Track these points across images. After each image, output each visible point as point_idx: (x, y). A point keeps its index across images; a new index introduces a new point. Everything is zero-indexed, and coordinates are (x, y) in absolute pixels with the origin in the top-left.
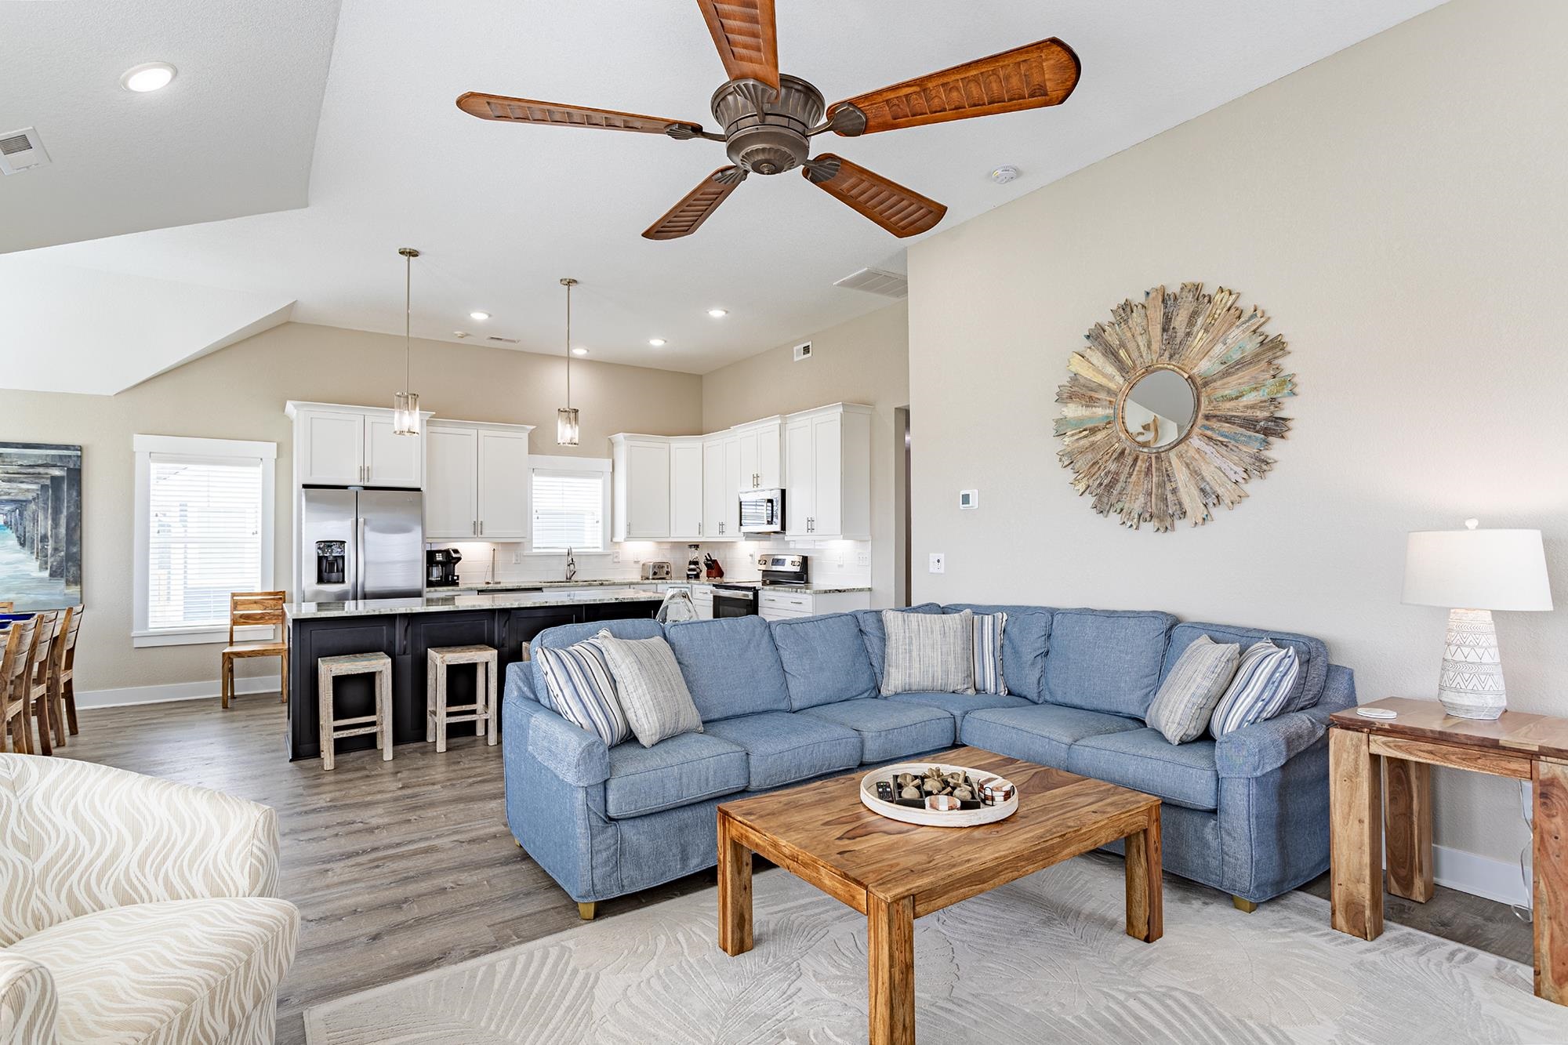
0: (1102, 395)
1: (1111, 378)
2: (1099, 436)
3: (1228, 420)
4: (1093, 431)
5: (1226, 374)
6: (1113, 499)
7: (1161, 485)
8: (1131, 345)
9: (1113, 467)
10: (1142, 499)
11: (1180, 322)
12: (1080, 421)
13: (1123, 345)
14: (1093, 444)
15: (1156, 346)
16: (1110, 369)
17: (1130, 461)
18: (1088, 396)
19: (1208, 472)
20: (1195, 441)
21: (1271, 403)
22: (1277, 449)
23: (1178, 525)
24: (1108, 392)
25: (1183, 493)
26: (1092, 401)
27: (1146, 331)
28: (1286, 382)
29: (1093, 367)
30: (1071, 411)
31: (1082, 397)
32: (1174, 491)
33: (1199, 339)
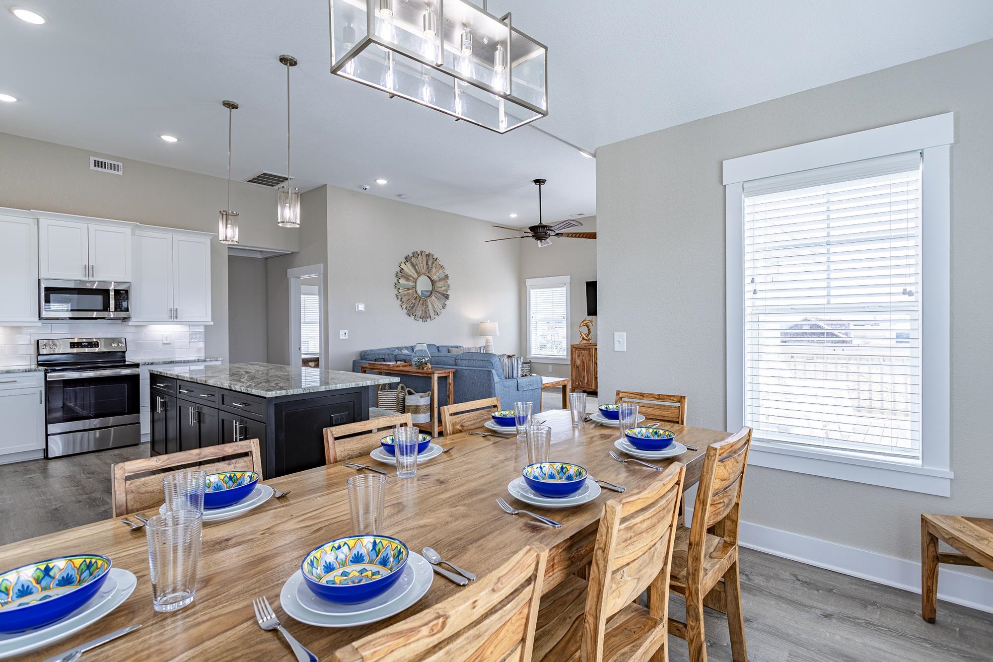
0: (411, 279)
1: (414, 274)
2: (410, 291)
3: (439, 293)
4: (408, 289)
5: (439, 281)
6: (413, 312)
7: (425, 308)
8: (419, 266)
9: (414, 301)
10: (421, 312)
11: (430, 263)
12: (405, 285)
13: (416, 265)
14: (408, 293)
15: (425, 268)
16: (414, 271)
17: (418, 300)
18: (407, 277)
19: (435, 306)
20: (433, 297)
21: (446, 291)
22: (447, 302)
23: (429, 320)
24: (413, 278)
25: (430, 311)
26: (408, 280)
27: (422, 263)
28: (449, 286)
29: (408, 269)
30: (402, 281)
31: (405, 277)
32: (428, 310)
33: (434, 270)
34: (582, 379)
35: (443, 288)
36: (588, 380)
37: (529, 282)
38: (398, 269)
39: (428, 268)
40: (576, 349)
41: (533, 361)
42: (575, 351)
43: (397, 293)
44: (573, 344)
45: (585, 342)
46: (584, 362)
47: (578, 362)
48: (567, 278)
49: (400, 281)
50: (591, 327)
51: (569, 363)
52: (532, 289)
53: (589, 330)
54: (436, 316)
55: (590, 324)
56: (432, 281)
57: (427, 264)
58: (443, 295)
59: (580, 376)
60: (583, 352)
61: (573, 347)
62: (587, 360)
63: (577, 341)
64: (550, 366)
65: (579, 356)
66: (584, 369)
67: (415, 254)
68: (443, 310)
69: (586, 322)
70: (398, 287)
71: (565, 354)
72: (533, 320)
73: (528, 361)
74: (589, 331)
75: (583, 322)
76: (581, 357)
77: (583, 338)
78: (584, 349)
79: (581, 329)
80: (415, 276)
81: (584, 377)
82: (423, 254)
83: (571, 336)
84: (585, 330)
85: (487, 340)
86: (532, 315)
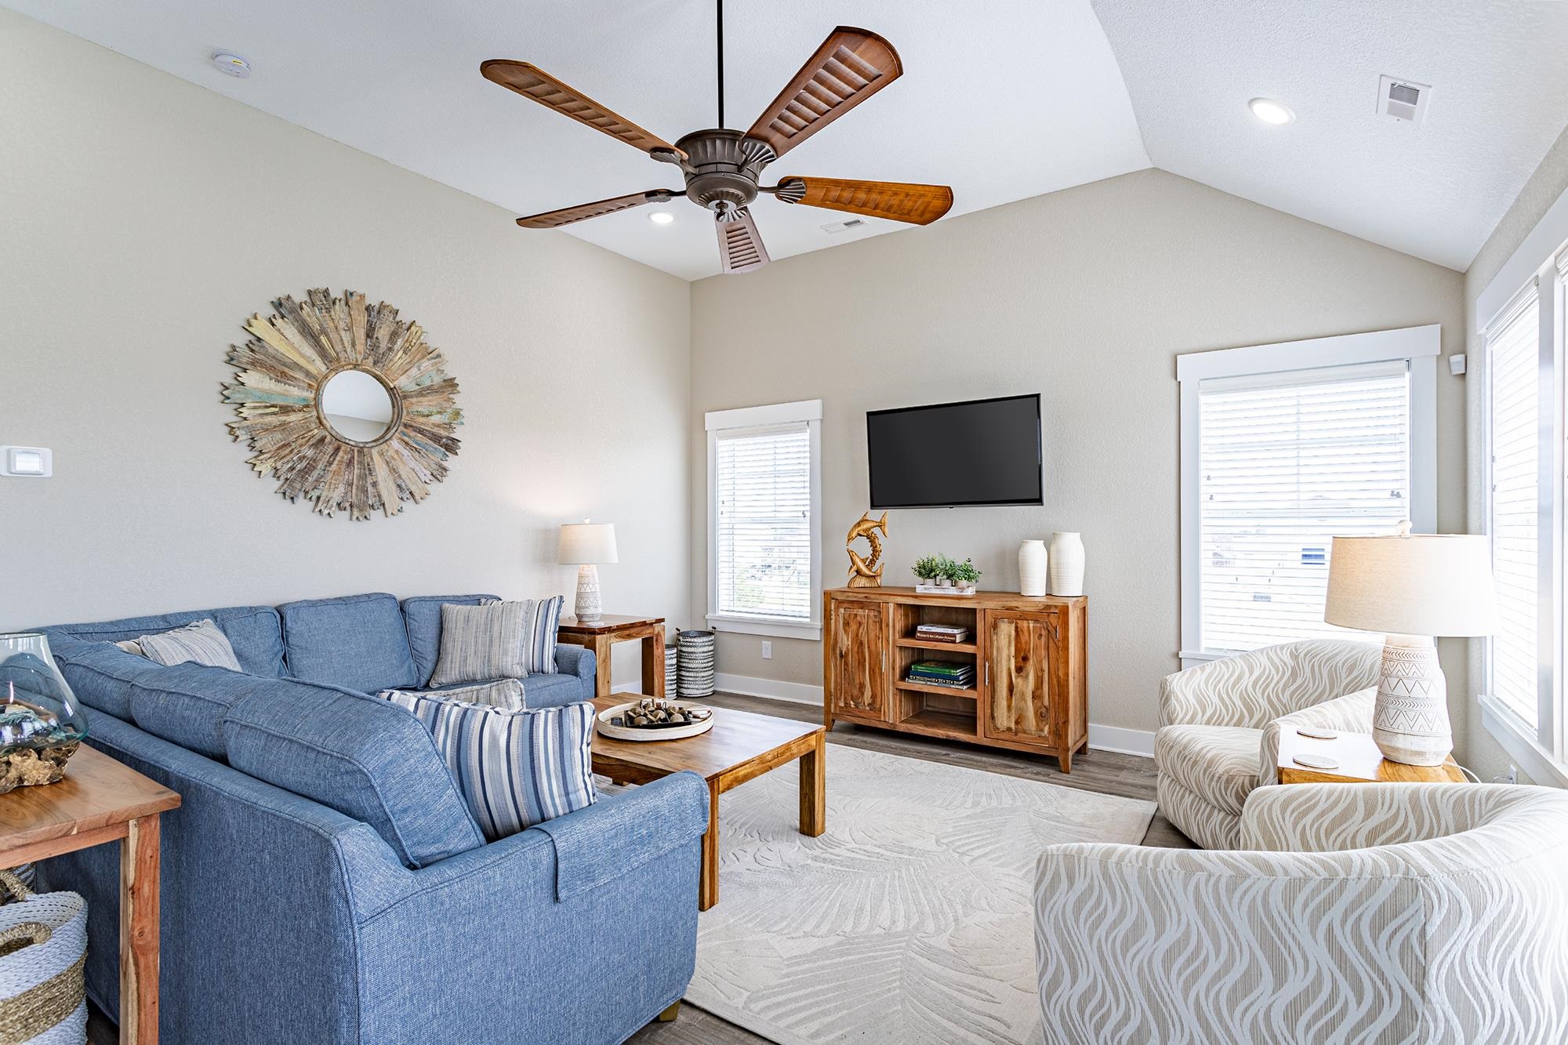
1: (312, 361)
2: (293, 418)
3: (421, 431)
4: (285, 410)
5: (420, 394)
6: (308, 486)
7: (362, 477)
8: (333, 336)
10: (342, 489)
11: (382, 335)
12: (267, 394)
13: (323, 331)
14: (283, 424)
15: (360, 347)
16: (311, 352)
17: (330, 450)
18: (280, 370)
19: (404, 471)
20: (395, 444)
21: (449, 426)
22: (451, 462)
23: (376, 515)
24: (308, 374)
25: (382, 487)
26: (283, 377)
27: (349, 329)
28: (457, 413)
29: (286, 341)
30: (254, 379)
31: (270, 369)
32: (374, 484)
33: (398, 358)
34: (856, 692)
35: (436, 419)
36: (874, 697)
37: (712, 420)
38: (241, 340)
39: (374, 347)
40: (840, 603)
41: (720, 627)
42: (837, 608)
43: (231, 418)
44: (829, 587)
45: (862, 582)
46: (861, 644)
47: (845, 642)
48: (813, 408)
49: (244, 377)
50: (881, 541)
51: (817, 635)
52: (721, 438)
53: (875, 550)
54: (409, 505)
55: (877, 531)
56: (391, 391)
57: (369, 336)
58: (436, 438)
59: (851, 682)
60: (860, 612)
61: (828, 596)
62: (872, 636)
63: (841, 580)
64: (767, 643)
65: (847, 624)
66: (861, 663)
67: (321, 298)
68: (434, 487)
69: (865, 526)
70: (238, 397)
71: (806, 610)
72: (723, 521)
73: (710, 629)
74: (875, 552)
75: (859, 524)
76: (854, 627)
77: (858, 572)
78: (861, 605)
79: (852, 546)
80: (318, 366)
81: (862, 686)
82: (352, 301)
83: (823, 564)
84: (863, 548)
85: (581, 577)
86: (720, 508)
